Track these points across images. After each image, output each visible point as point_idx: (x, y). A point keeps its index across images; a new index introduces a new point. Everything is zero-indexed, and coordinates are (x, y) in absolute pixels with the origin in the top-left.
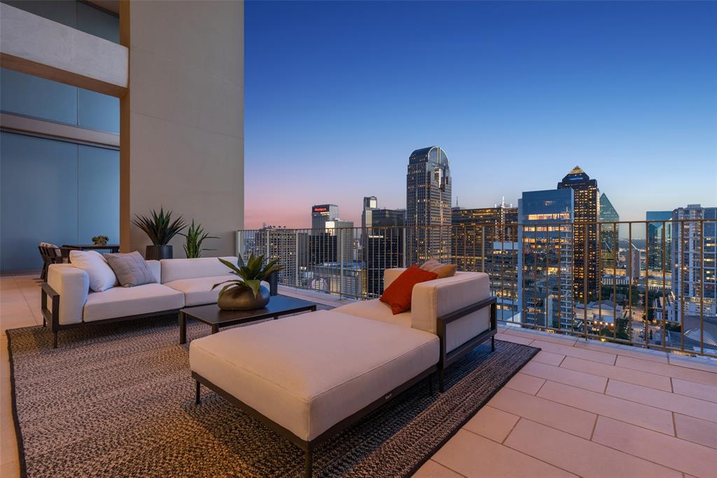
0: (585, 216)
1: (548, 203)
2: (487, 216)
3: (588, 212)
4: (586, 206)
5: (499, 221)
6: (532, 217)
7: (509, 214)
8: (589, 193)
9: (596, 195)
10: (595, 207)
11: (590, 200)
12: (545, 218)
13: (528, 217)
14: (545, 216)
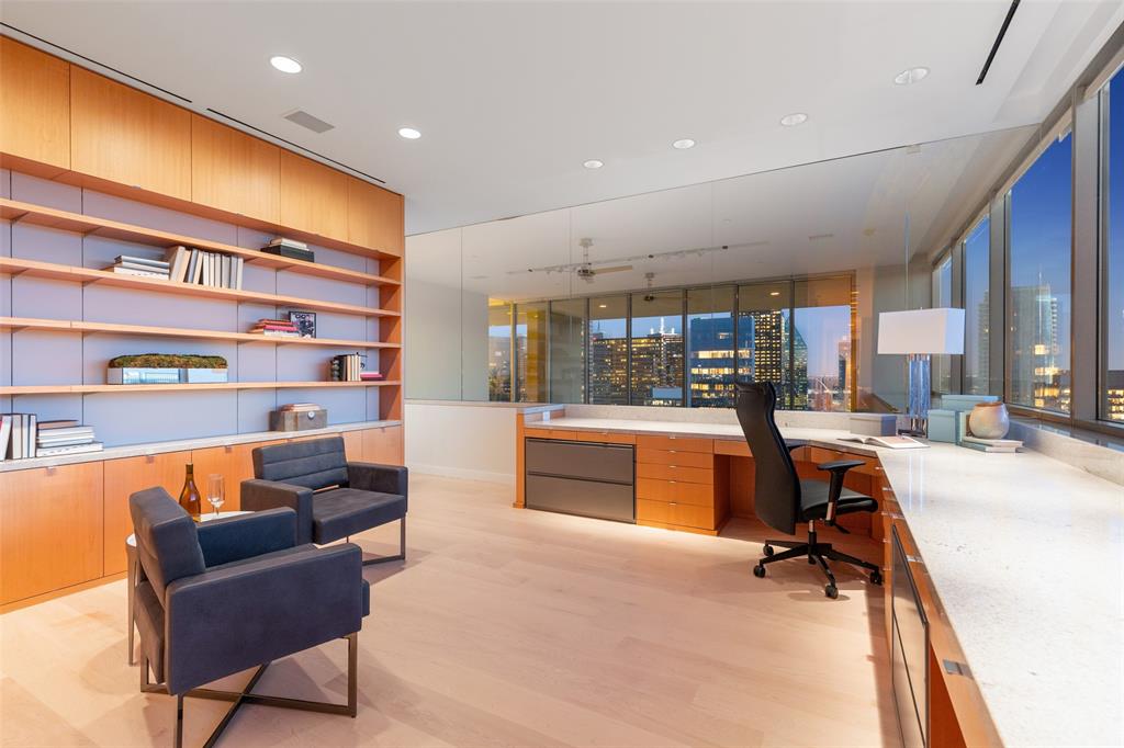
0: (767, 349)
1: (722, 336)
2: (641, 348)
3: (771, 344)
4: (768, 334)
5: (658, 356)
6: (704, 355)
7: (671, 344)
8: (771, 318)
9: (780, 321)
10: (779, 338)
11: (773, 327)
12: (720, 356)
13: (697, 355)
14: (720, 354)
